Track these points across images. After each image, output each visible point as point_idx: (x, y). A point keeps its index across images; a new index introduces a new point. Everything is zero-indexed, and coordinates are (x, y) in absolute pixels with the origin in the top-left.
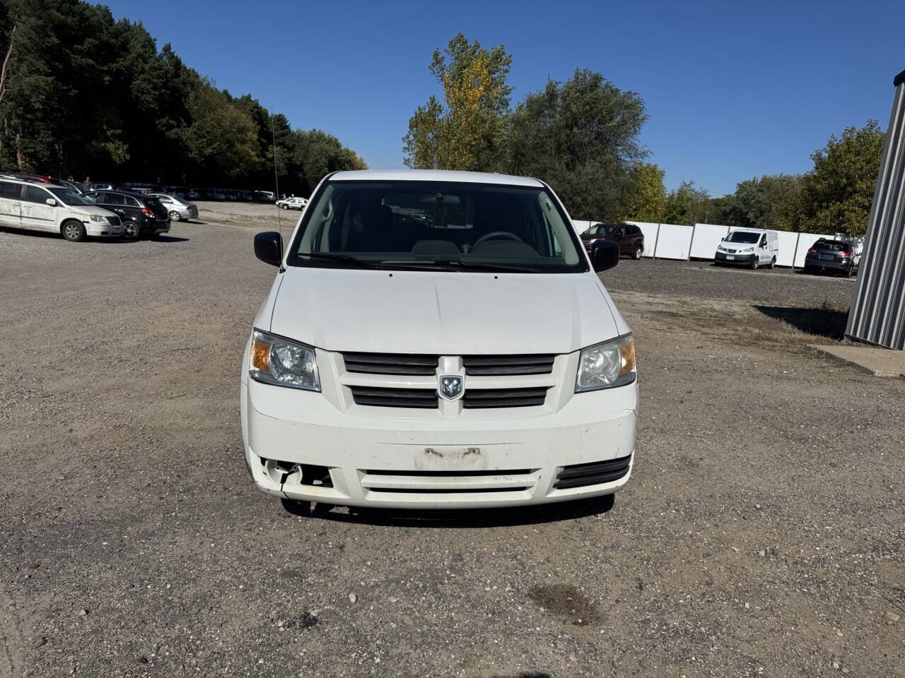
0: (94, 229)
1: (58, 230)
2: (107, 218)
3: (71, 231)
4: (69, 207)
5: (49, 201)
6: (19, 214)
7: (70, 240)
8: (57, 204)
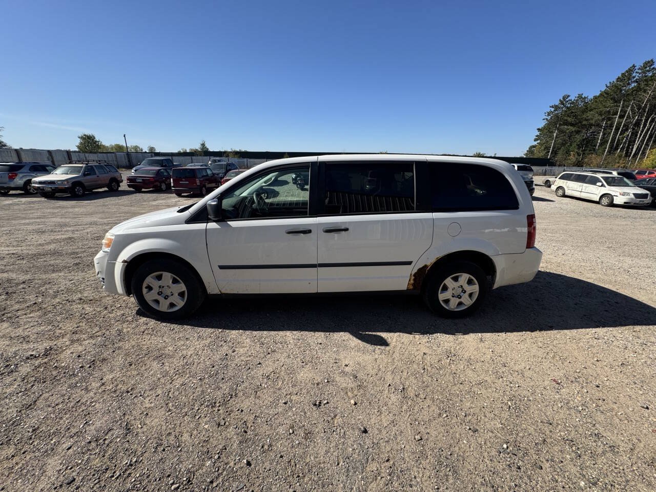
0: (619, 200)
1: (598, 200)
2: (634, 194)
3: (605, 201)
4: (609, 187)
5: (598, 184)
6: (580, 190)
7: (603, 205)
8: (603, 185)
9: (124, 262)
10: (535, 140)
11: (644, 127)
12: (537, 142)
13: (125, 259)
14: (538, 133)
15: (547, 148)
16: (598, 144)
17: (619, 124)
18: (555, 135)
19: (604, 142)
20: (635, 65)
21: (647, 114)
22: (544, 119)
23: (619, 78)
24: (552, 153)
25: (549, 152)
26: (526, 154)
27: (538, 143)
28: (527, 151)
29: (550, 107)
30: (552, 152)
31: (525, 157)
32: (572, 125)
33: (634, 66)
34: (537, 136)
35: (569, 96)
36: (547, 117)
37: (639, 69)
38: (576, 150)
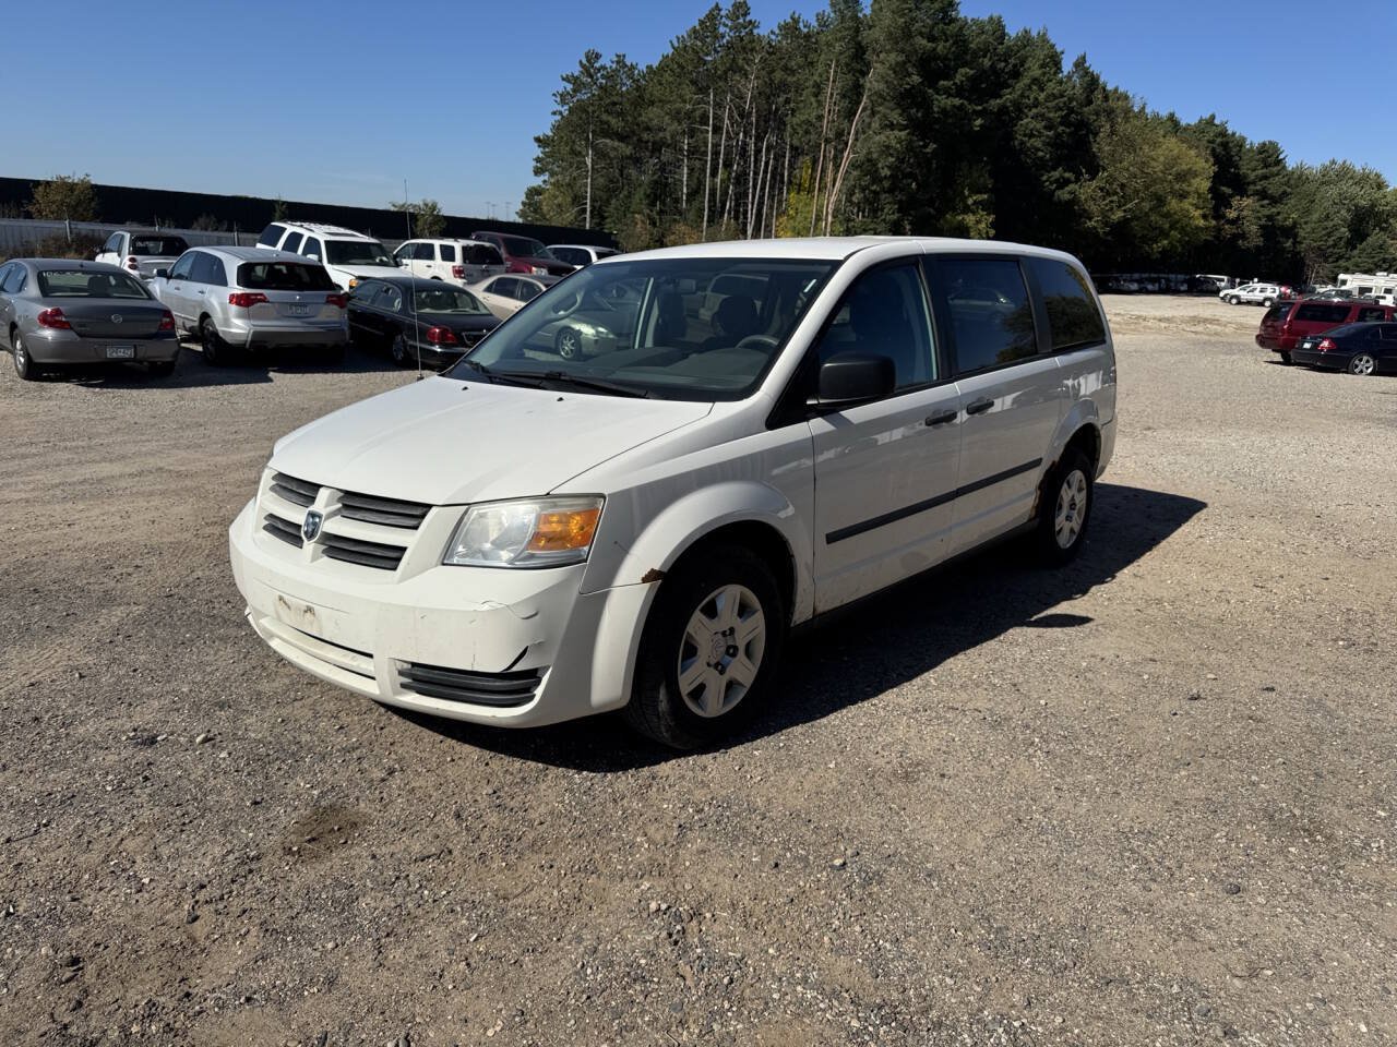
9: (651, 576)
10: (537, 172)
11: (757, 161)
12: (542, 178)
13: (657, 568)
14: (538, 152)
15: (578, 200)
16: (684, 198)
17: (716, 146)
18: (589, 161)
19: (695, 192)
20: (720, 6)
21: (756, 129)
22: (554, 113)
23: (695, 31)
24: (592, 217)
25: (584, 211)
26: (522, 214)
27: (545, 182)
28: (524, 204)
29: (563, 79)
30: (591, 212)
31: (520, 221)
32: (622, 138)
33: (717, 7)
34: (538, 160)
35: (598, 56)
36: (559, 108)
37: (727, 17)
38: (647, 211)
